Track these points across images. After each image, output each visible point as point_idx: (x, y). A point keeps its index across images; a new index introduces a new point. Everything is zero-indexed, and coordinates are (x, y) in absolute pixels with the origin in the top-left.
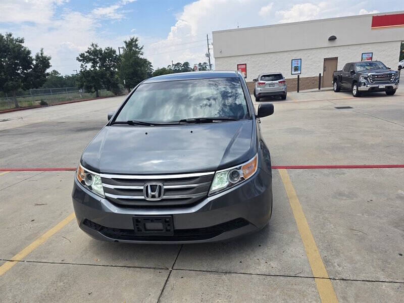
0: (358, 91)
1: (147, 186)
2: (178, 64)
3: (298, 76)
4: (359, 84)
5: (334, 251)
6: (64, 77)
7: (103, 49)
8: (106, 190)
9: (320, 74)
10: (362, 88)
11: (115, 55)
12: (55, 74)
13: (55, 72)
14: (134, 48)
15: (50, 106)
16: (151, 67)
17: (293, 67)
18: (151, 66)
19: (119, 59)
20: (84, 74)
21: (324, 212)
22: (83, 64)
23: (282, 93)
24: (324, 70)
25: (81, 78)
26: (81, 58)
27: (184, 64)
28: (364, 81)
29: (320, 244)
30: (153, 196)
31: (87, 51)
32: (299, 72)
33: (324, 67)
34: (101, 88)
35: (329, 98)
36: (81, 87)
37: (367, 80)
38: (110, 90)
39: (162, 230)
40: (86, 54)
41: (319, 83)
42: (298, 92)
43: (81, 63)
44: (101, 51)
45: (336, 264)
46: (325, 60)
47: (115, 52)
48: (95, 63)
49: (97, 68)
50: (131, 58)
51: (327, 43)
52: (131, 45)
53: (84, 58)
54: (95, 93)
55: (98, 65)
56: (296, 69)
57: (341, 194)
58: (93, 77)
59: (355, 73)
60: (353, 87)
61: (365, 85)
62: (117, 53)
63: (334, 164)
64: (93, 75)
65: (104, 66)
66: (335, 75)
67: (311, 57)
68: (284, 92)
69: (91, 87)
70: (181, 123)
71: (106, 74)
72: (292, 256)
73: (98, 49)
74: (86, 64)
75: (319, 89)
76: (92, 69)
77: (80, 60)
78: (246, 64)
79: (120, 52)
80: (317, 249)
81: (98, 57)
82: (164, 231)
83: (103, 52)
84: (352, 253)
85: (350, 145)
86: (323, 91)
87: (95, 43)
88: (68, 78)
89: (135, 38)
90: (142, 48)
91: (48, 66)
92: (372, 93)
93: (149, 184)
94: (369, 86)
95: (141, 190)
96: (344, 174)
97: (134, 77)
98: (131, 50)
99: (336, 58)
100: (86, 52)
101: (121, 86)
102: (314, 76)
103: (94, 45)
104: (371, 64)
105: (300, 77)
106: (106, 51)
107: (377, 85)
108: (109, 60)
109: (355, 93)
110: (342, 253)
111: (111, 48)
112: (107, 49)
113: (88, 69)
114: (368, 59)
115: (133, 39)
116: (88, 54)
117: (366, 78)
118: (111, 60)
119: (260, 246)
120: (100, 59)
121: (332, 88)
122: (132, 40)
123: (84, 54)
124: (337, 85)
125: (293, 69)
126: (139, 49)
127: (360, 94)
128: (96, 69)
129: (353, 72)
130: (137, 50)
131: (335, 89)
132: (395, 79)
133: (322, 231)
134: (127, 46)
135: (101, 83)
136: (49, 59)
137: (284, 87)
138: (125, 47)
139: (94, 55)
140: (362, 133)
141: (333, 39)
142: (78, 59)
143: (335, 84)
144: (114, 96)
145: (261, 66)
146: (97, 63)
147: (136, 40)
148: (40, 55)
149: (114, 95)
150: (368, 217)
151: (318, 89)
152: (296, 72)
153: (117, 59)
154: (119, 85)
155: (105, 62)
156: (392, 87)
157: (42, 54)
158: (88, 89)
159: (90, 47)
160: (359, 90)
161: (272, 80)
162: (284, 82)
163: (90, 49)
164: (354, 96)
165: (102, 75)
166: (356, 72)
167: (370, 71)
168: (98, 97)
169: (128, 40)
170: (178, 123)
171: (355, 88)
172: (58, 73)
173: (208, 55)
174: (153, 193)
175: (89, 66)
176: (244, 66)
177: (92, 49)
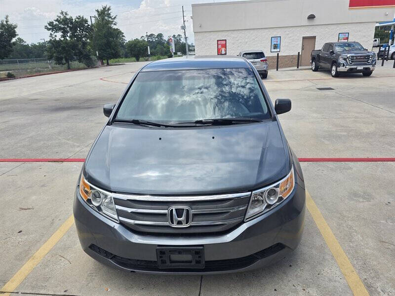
0: (337, 72)
1: (172, 210)
2: (152, 35)
3: (278, 54)
4: (338, 65)
5: (371, 271)
6: (30, 46)
7: (74, 18)
8: (120, 214)
9: (299, 53)
10: (341, 69)
11: (86, 25)
12: (20, 42)
13: (20, 40)
14: (106, 18)
15: (17, 78)
16: (124, 38)
17: (273, 44)
18: (124, 36)
19: (91, 29)
20: (53, 44)
21: (346, 218)
22: (52, 33)
23: (264, 72)
24: (303, 49)
25: (50, 48)
26: (50, 27)
27: (157, 36)
28: (344, 62)
29: (355, 262)
30: (179, 223)
31: (56, 19)
32: (278, 50)
33: (303, 46)
34: (72, 59)
35: (309, 78)
36: (50, 58)
37: (346, 61)
38: (82, 62)
39: (190, 262)
40: (55, 23)
41: (298, 61)
42: (277, 70)
43: (50, 32)
44: (71, 19)
45: (380, 290)
46: (304, 38)
47: (87, 21)
48: (65, 32)
49: (68, 38)
50: (103, 28)
51: (306, 22)
52: (104, 13)
53: (52, 27)
54: (66, 66)
55: (69, 35)
56: (276, 47)
57: (356, 195)
58: (63, 48)
59: (334, 54)
60: (332, 67)
61: (344, 65)
62: (89, 23)
63: (337, 156)
64: (64, 45)
65: (75, 36)
66: (313, 54)
67: (290, 35)
68: (265, 71)
69: (61, 59)
70: (197, 125)
71: (77, 45)
72: (330, 280)
73: (68, 17)
74: (56, 34)
75: (298, 68)
76: (62, 39)
77: (49, 29)
78: (226, 40)
79: (92, 21)
80: (353, 269)
81: (68, 26)
82: (194, 263)
83: (74, 21)
84: (391, 273)
85: (345, 134)
86: (301, 70)
87: (64, 11)
88: (34, 46)
89: (108, 7)
90: (115, 18)
91: (14, 35)
92: (351, 74)
93: (174, 208)
94: (348, 67)
95: (164, 215)
96: (351, 168)
97: (107, 49)
98: (103, 19)
99: (315, 37)
100: (56, 21)
101: (93, 58)
102: (292, 54)
103: (64, 13)
104: (349, 45)
105: (279, 55)
106: (77, 20)
107: (355, 67)
108: (80, 29)
109: (334, 73)
110: (382, 274)
111: (83, 17)
112: (78, 18)
113: (57, 39)
114: (344, 39)
115: (106, 7)
116: (57, 22)
117: (345, 59)
118: (83, 30)
119: (291, 266)
120: (71, 29)
121: (311, 67)
122: (104, 9)
123: (53, 22)
124: (315, 64)
125: (273, 47)
126: (112, 19)
127: (339, 75)
128: (67, 40)
129: (332, 53)
130: (110, 19)
131: (313, 69)
132: (373, 61)
133: (351, 244)
134: (99, 15)
135: (73, 54)
136: (15, 28)
137: (265, 66)
138: (97, 16)
139: (64, 24)
140: (353, 119)
141: (312, 17)
142: (46, 28)
143: (314, 63)
144: (87, 69)
145: (241, 43)
146: (68, 32)
147: (109, 9)
148: (5, 23)
149: (86, 67)
150: (392, 224)
151: (296, 68)
152: (275, 50)
153: (90, 29)
154: (91, 57)
155: (76, 31)
156: (369, 68)
157: (7, 22)
158: (59, 61)
159: (60, 15)
160: (338, 70)
161: (254, 59)
162: (266, 60)
163: (60, 17)
164: (333, 76)
165: (73, 46)
166: (335, 52)
167: (349, 51)
168: (69, 69)
169: (100, 8)
170: (194, 125)
171: (334, 68)
172: (23, 41)
173: (183, 28)
174: (179, 219)
175: (59, 36)
176: (223, 42)
177: (62, 17)
